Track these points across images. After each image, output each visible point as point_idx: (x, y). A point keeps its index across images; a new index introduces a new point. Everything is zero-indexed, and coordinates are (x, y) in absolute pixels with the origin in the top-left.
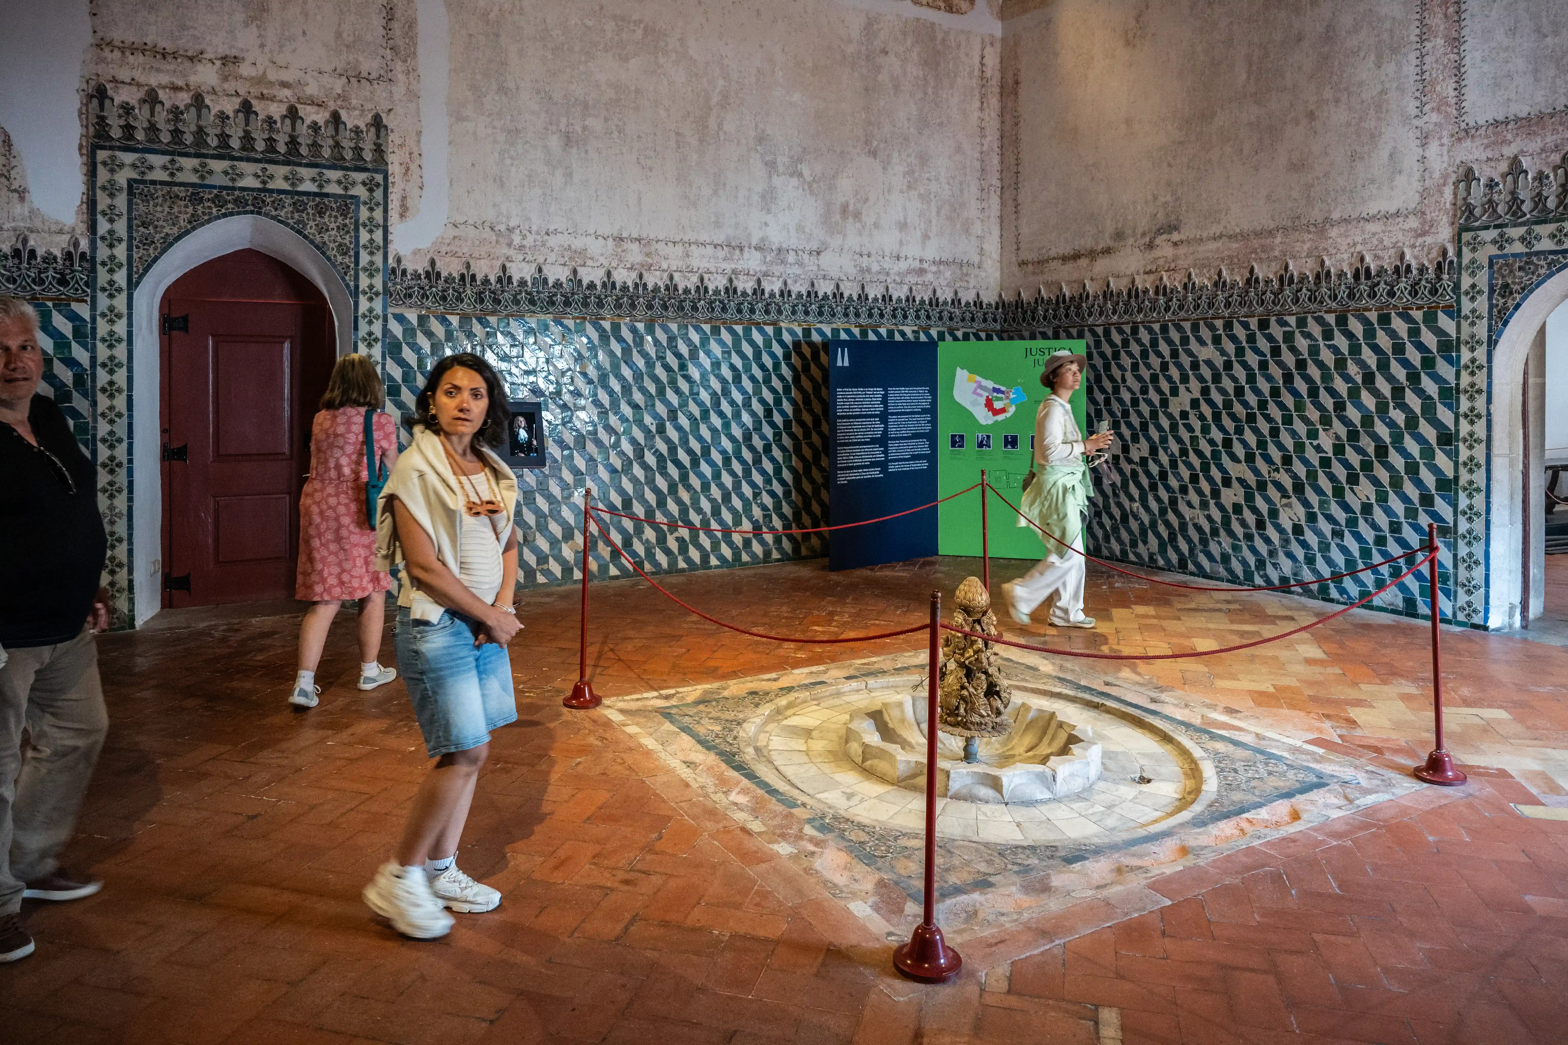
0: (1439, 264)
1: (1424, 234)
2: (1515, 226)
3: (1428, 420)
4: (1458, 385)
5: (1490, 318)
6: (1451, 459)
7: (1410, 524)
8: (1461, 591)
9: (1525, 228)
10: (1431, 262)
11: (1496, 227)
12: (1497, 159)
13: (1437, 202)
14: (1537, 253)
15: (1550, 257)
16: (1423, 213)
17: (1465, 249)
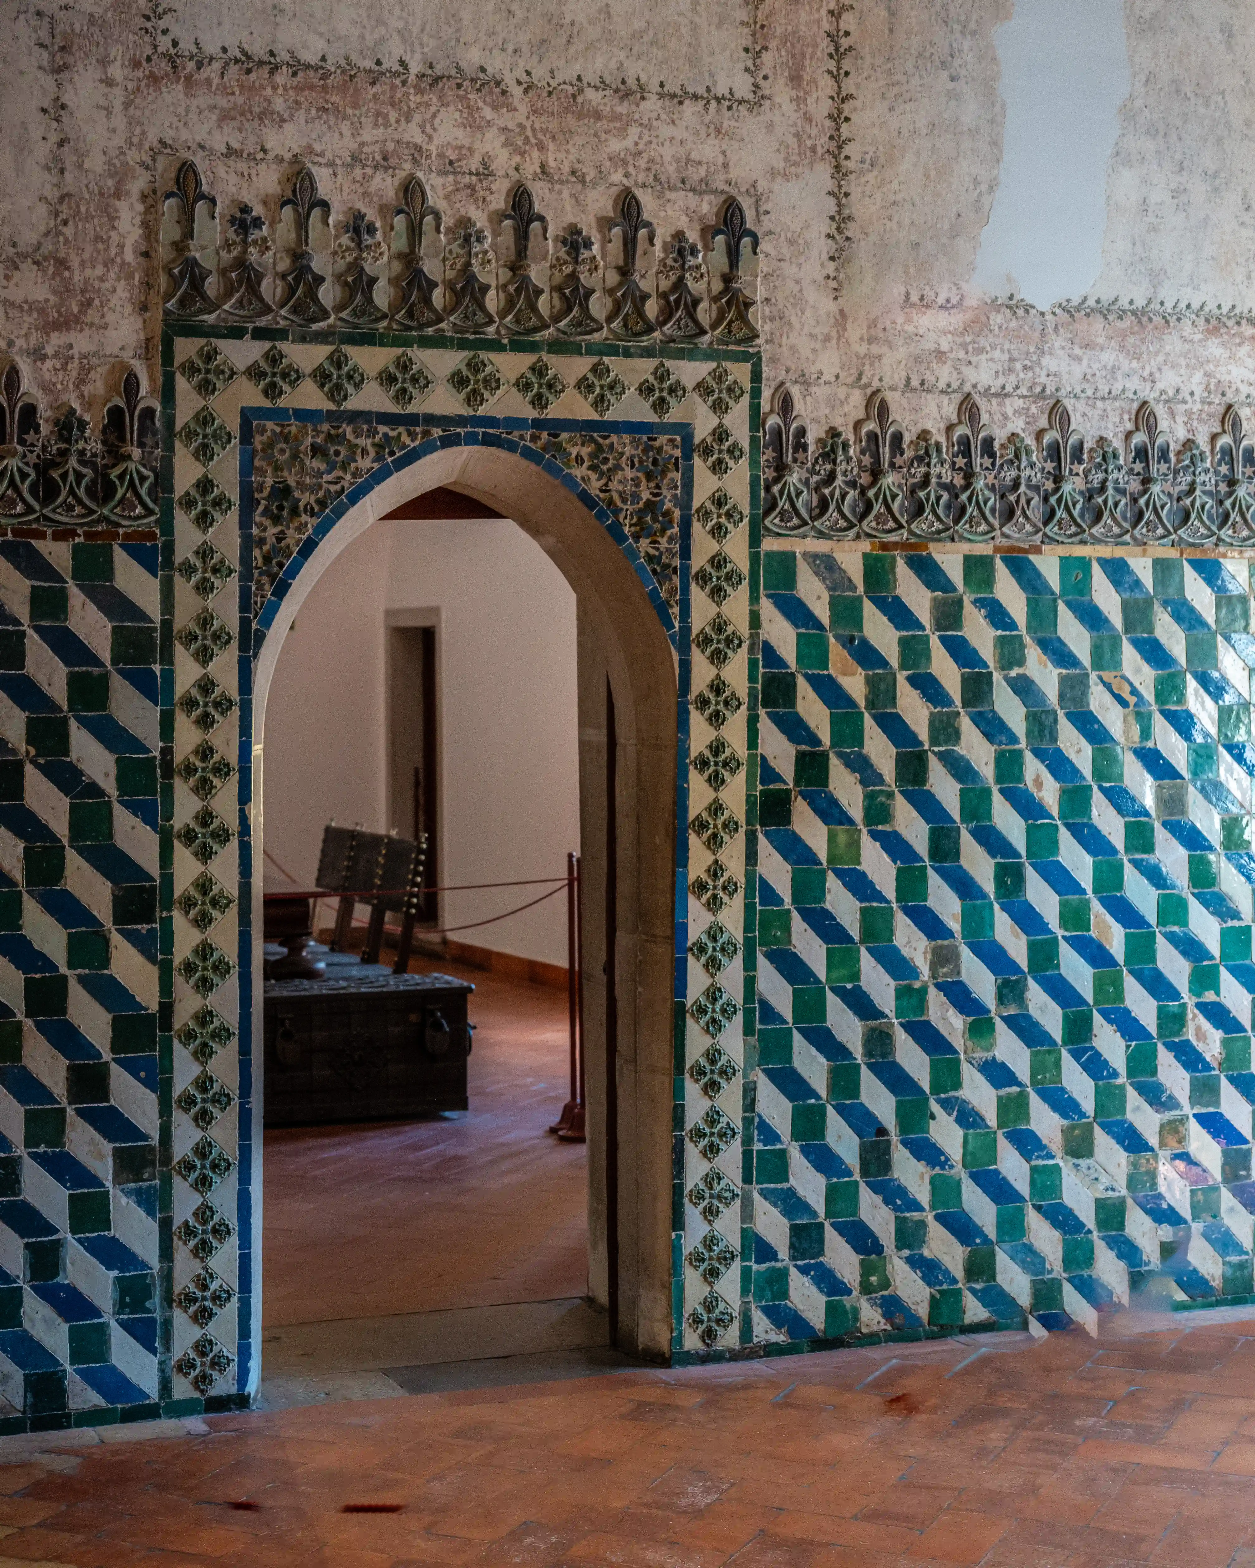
0: (116, 414)
1: (64, 323)
2: (303, 339)
3: (88, 854)
4: (167, 752)
5: (246, 576)
6: (152, 959)
7: (41, 1160)
8: (180, 1318)
9: (327, 349)
10: (88, 405)
11: (260, 334)
12: (251, 157)
13: (98, 238)
14: (355, 417)
15: (383, 429)
16: (62, 264)
17: (182, 384)
